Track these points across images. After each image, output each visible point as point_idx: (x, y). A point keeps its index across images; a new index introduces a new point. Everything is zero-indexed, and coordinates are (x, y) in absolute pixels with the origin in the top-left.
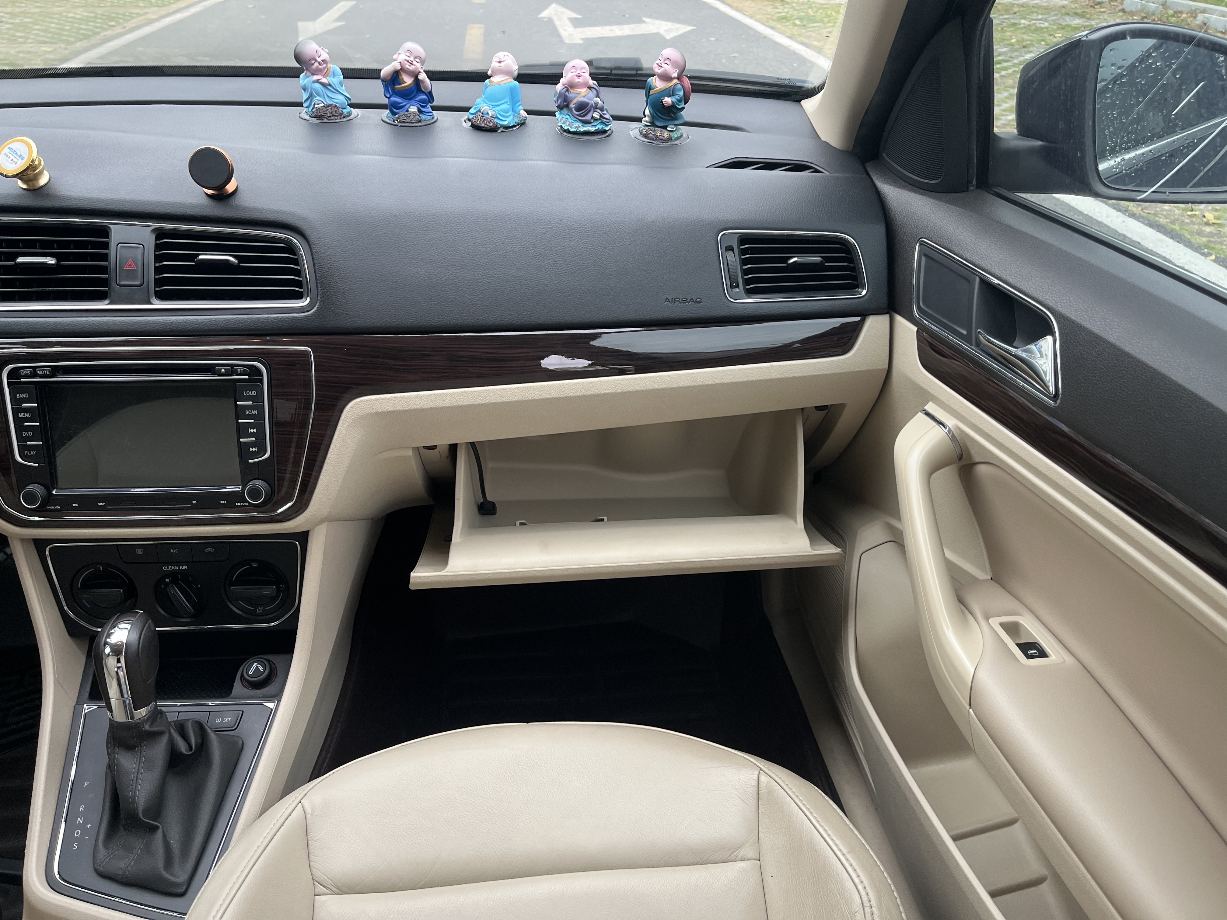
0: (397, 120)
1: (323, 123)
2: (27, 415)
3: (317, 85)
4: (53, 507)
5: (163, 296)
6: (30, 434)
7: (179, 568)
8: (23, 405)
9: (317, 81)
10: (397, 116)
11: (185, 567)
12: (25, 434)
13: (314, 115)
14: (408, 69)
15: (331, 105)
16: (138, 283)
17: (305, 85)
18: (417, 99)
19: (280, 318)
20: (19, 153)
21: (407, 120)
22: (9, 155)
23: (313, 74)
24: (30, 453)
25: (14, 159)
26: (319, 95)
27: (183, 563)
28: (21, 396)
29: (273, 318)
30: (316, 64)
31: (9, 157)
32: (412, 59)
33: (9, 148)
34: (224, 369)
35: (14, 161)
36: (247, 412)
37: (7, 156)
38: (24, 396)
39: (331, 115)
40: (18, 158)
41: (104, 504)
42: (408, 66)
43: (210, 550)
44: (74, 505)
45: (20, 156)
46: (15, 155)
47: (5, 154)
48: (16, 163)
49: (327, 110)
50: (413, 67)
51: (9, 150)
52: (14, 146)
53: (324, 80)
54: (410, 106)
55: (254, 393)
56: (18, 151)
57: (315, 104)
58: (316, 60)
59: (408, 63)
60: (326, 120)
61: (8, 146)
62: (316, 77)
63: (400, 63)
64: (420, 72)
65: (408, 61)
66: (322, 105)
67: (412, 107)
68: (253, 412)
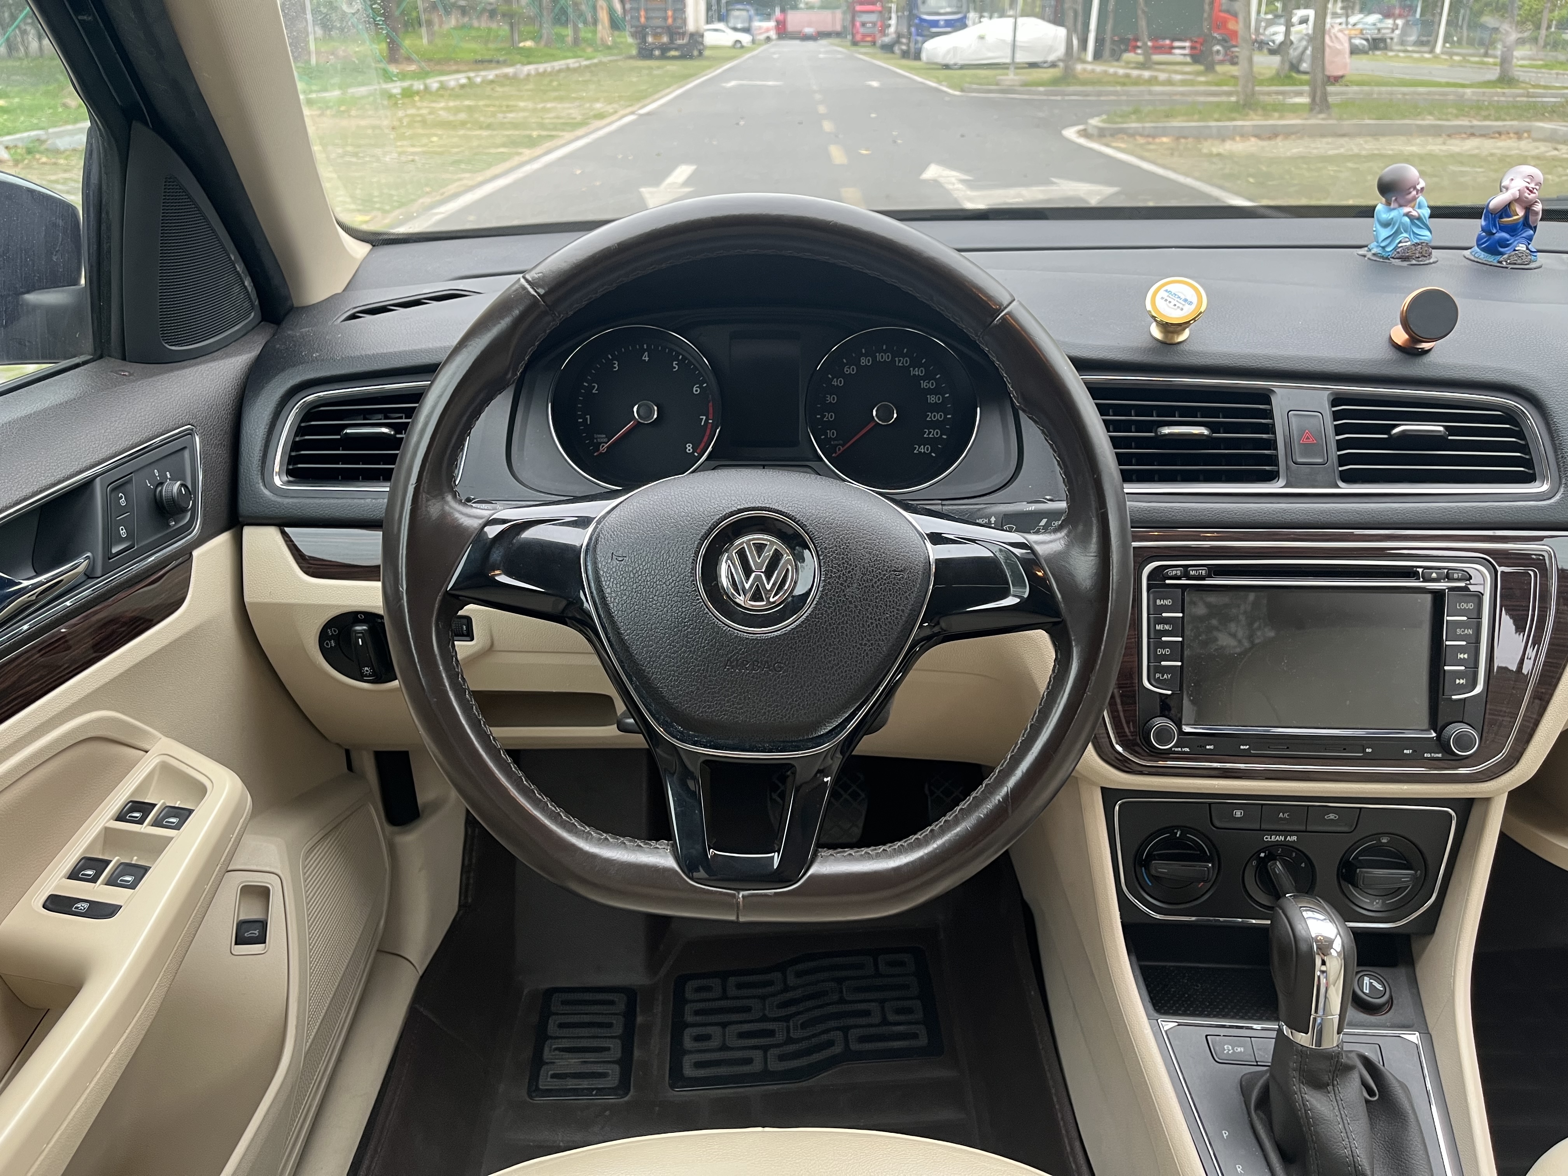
0: (1506, 262)
1: (1412, 265)
2: (1167, 627)
3: (1407, 219)
4: (1180, 749)
5: (1348, 477)
6: (1167, 651)
7: (1285, 838)
8: (1164, 615)
9: (1407, 215)
10: (1505, 256)
11: (1294, 838)
12: (1160, 651)
13: (1397, 256)
14: (1527, 198)
15: (1422, 243)
16: (1320, 460)
17: (1392, 218)
18: (1524, 235)
19: (1516, 508)
20: (1183, 297)
21: (1519, 261)
22: (1169, 299)
23: (1401, 206)
24: (1163, 677)
25: (1178, 304)
26: (1406, 231)
27: (1292, 832)
28: (1162, 602)
29: (1506, 507)
30: (1414, 193)
31: (1170, 302)
32: (1532, 185)
33: (1166, 291)
34: (1436, 573)
35: (1178, 307)
36: (1459, 631)
37: (1166, 300)
38: (1168, 602)
39: (1420, 255)
40: (1184, 303)
41: (1248, 747)
42: (1526, 195)
43: (1332, 816)
44: (1208, 747)
45: (1186, 300)
46: (1178, 300)
47: (1162, 298)
48: (1182, 309)
49: (1416, 250)
50: (1533, 195)
51: (1167, 294)
52: (1172, 288)
53: (1414, 213)
54: (1518, 243)
55: (1471, 606)
56: (1180, 295)
57: (1400, 242)
58: (1415, 188)
59: (1528, 191)
60: (1414, 262)
61: (1165, 288)
62: (1406, 210)
63: (1519, 190)
64: (1536, 202)
65: (1528, 188)
66: (1409, 243)
67: (1520, 245)
68: (1466, 632)
